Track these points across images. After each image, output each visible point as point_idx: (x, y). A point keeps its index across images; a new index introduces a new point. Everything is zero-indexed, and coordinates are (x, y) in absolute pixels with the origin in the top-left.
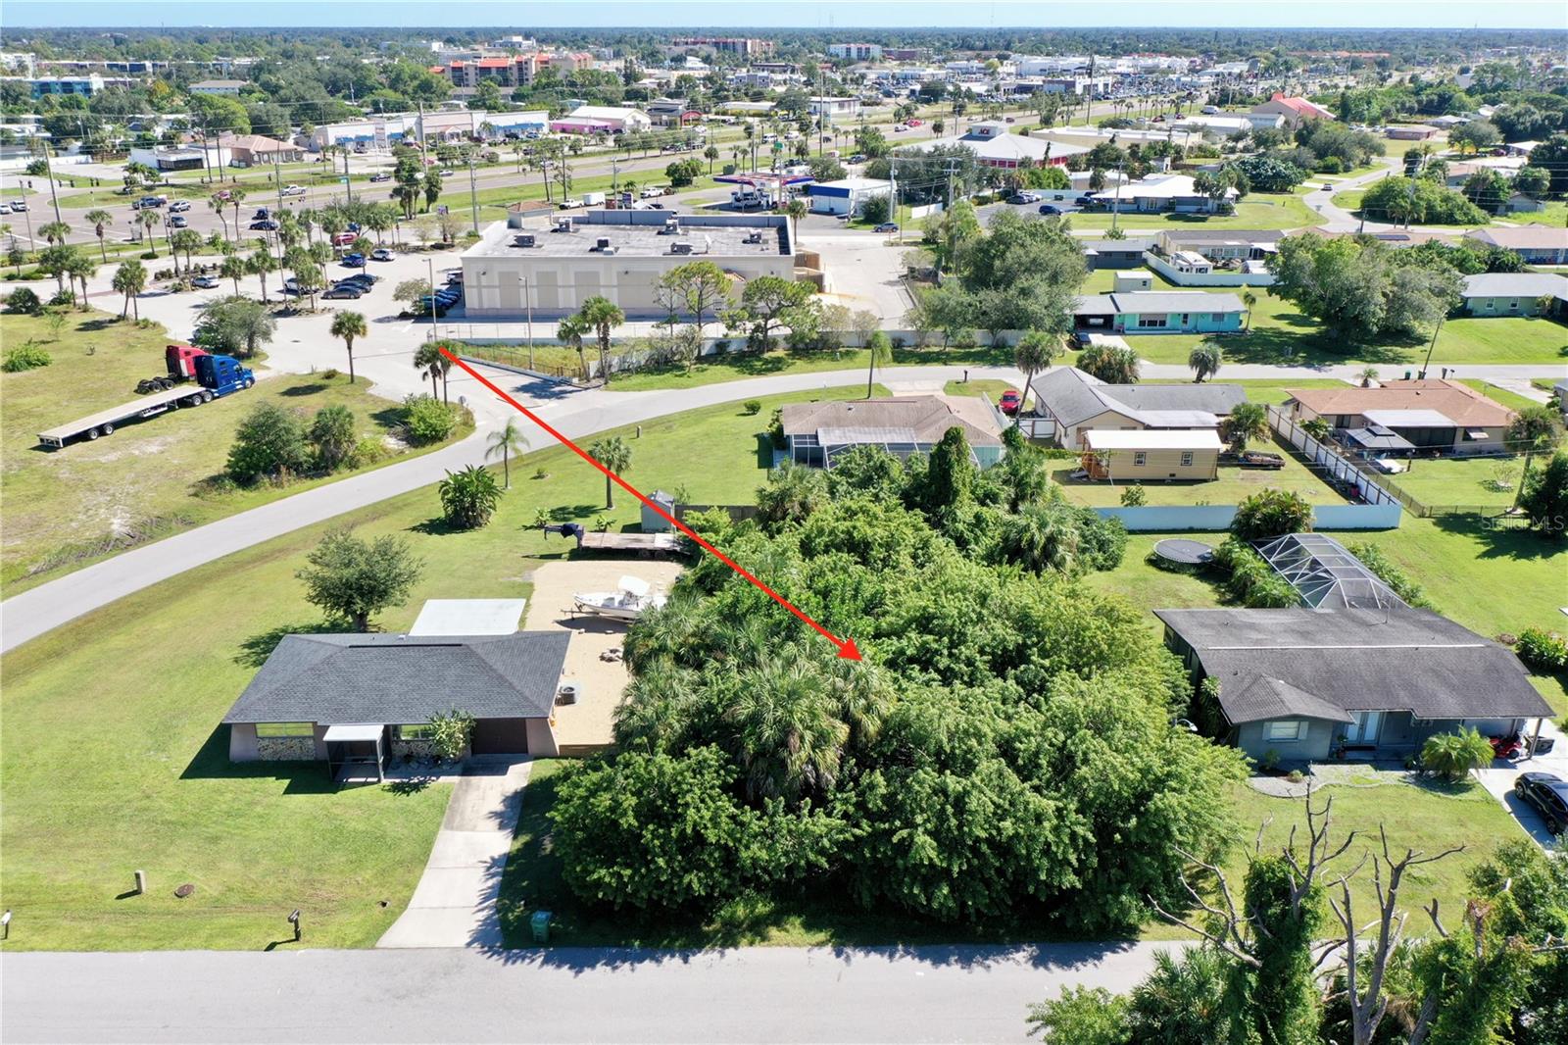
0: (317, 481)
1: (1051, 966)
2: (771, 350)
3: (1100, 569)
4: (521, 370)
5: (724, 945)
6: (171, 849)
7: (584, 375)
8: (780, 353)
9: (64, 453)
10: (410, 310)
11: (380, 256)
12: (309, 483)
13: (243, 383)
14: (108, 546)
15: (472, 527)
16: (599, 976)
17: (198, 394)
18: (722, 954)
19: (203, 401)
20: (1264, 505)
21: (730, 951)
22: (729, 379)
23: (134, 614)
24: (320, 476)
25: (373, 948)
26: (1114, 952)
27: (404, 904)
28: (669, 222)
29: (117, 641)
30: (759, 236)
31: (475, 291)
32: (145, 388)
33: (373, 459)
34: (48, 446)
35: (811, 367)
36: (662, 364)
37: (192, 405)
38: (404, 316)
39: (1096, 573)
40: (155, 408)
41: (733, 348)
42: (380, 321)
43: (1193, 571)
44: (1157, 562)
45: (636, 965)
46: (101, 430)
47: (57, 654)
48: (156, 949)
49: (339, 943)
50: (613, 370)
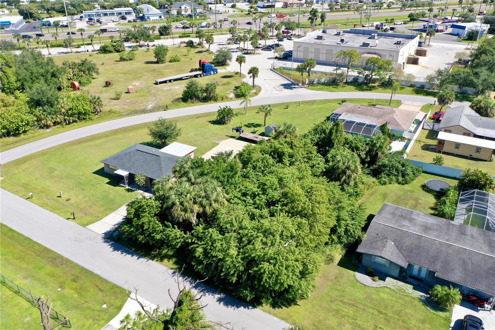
0: (204, 103)
1: (222, 303)
2: (374, 83)
3: (399, 183)
4: (289, 79)
5: (150, 259)
6: (75, 189)
7: (304, 83)
8: (376, 84)
9: (159, 85)
10: (278, 56)
11: (289, 38)
12: (201, 103)
13: (214, 73)
14: (144, 111)
15: (223, 124)
16: (118, 254)
17: (200, 74)
18: (148, 260)
19: (201, 76)
20: (472, 176)
21: (150, 261)
22: (352, 91)
23: (131, 130)
24: (205, 102)
25: (85, 227)
26: (245, 308)
27: (101, 218)
28: (373, 34)
29: (120, 136)
30: (400, 42)
31: (296, 52)
32: (192, 71)
33: (222, 99)
34: (156, 84)
35: (383, 91)
36: (333, 83)
37: (197, 77)
38: (276, 58)
39: (397, 185)
40: (186, 77)
41: (360, 81)
42: (269, 59)
43: (435, 193)
44: (425, 187)
45: (127, 255)
46: (170, 81)
47: (107, 136)
48: (50, 211)
49: (79, 224)
50: (314, 83)
